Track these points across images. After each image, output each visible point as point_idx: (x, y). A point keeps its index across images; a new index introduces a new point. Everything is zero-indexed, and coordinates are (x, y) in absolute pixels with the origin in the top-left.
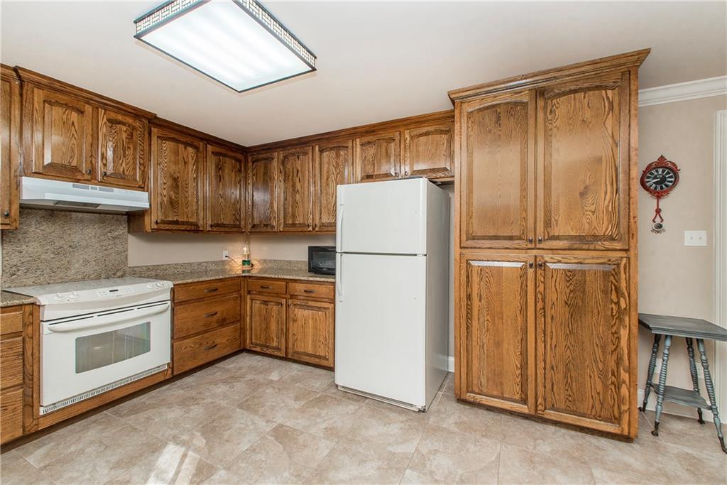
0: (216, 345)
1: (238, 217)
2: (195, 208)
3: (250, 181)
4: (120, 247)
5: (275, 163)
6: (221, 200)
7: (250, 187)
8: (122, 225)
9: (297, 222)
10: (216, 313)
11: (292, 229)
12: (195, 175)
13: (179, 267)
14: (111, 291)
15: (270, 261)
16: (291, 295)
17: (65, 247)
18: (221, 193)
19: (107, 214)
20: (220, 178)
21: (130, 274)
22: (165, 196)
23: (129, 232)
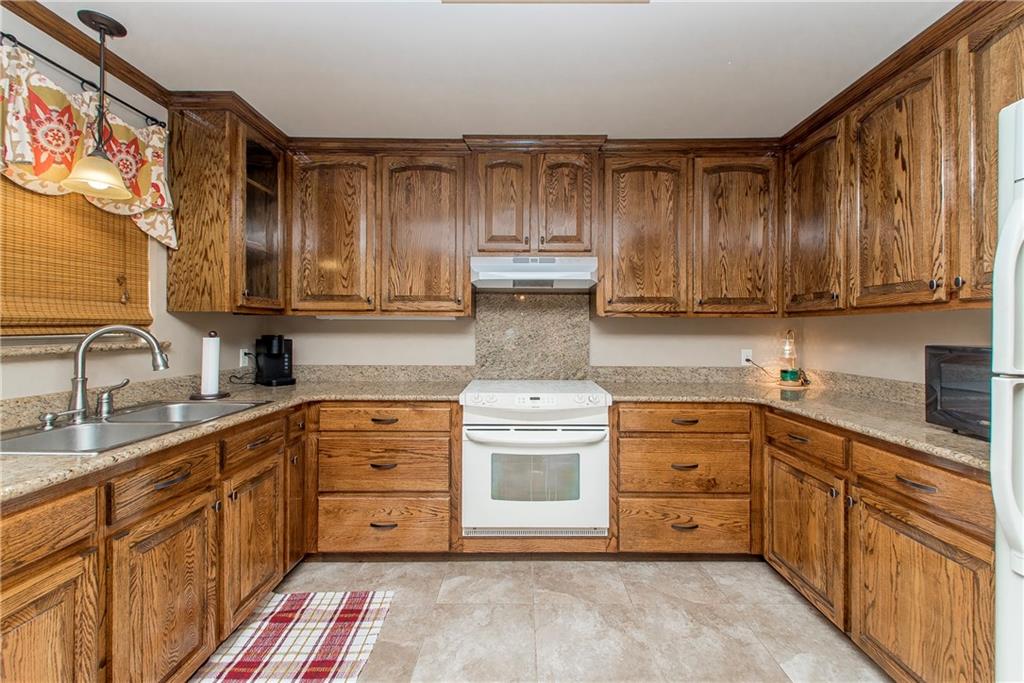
0: (697, 526)
1: (760, 283)
2: (671, 273)
3: (789, 207)
4: (580, 339)
5: (839, 146)
6: (721, 253)
7: (790, 219)
8: (582, 307)
9: (897, 280)
10: (696, 466)
11: (881, 300)
12: (671, 217)
13: (659, 372)
14: (531, 399)
15: (844, 377)
16: (860, 477)
17: (525, 336)
18: (721, 240)
19: (566, 294)
20: (719, 213)
21: (592, 377)
22: (623, 260)
23: (591, 318)
